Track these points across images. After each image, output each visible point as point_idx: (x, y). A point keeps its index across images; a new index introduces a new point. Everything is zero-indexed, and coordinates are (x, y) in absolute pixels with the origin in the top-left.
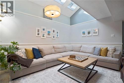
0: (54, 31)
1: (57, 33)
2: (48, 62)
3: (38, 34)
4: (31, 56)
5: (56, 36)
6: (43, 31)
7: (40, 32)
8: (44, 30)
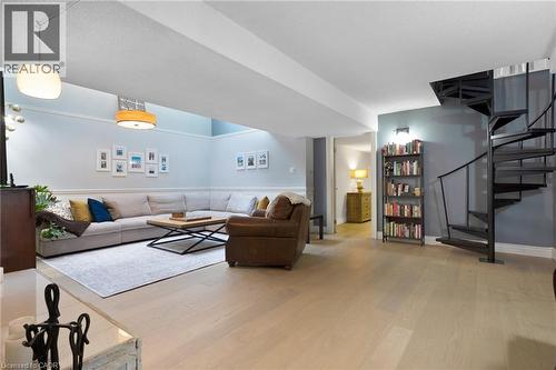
0: (151, 156)
1: (164, 160)
2: (124, 230)
3: (104, 166)
4: (85, 216)
5: (158, 169)
6: (119, 157)
7: (108, 161)
8: (120, 153)
